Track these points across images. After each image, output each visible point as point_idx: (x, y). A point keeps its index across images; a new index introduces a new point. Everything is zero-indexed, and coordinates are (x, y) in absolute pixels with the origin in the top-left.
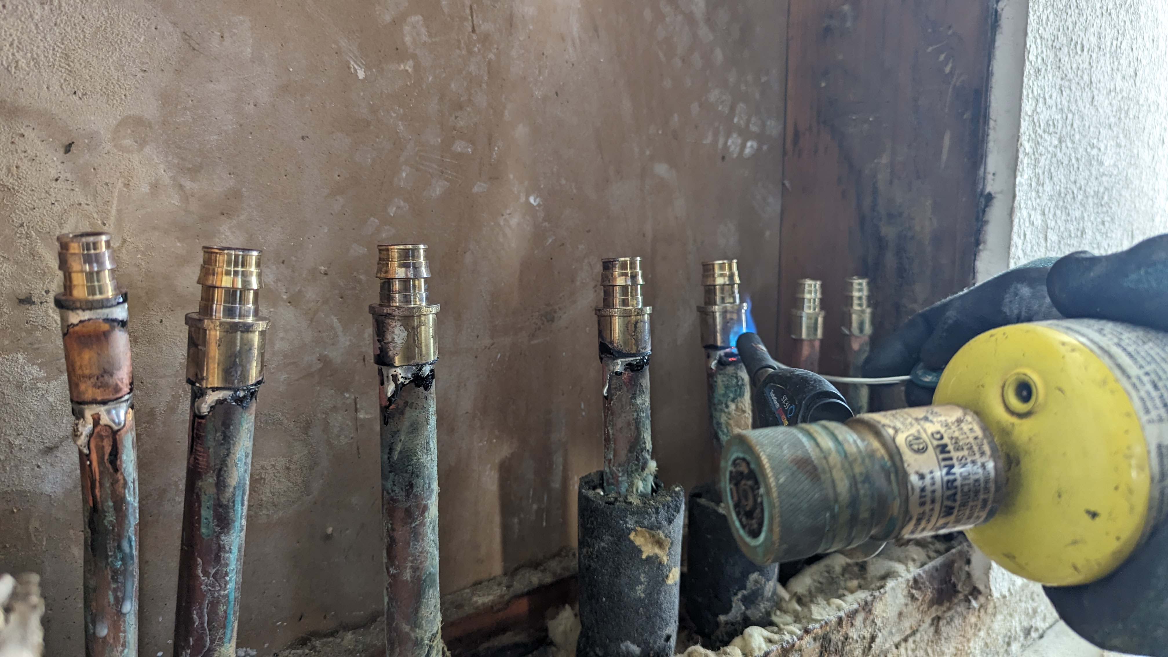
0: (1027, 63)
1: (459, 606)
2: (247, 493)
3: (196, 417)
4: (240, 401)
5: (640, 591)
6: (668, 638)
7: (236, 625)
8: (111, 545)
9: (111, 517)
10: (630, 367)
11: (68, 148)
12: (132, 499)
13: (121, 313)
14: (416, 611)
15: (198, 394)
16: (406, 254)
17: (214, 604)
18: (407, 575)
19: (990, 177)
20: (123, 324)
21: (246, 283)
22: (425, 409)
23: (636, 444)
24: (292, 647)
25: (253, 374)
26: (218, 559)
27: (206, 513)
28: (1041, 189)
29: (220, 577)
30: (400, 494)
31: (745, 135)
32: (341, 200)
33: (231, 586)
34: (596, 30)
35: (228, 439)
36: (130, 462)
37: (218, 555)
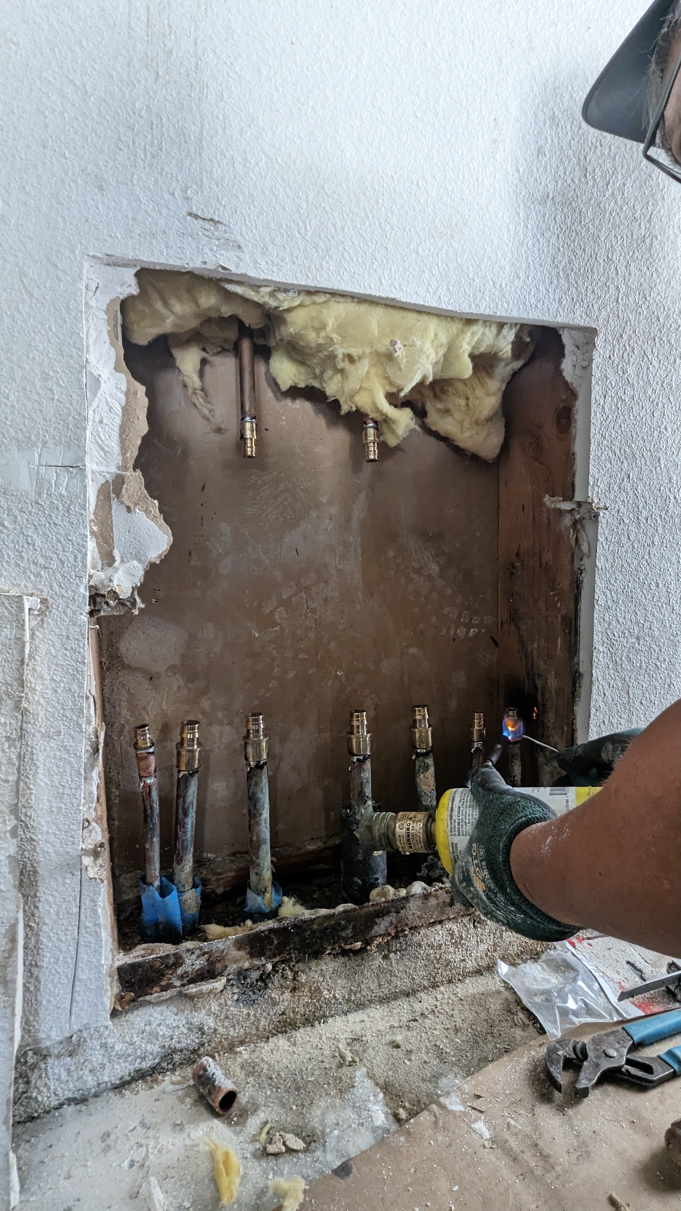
0: (596, 606)
1: (299, 849)
2: (195, 804)
3: (179, 779)
4: (190, 775)
5: (360, 857)
6: (377, 879)
7: (192, 849)
8: (149, 820)
9: (149, 811)
10: (358, 760)
11: (151, 679)
12: (156, 806)
13: (151, 750)
14: (258, 852)
15: (179, 771)
16: (254, 720)
17: (183, 842)
18: (254, 838)
19: (581, 663)
20: (152, 753)
21: (194, 736)
22: (261, 778)
23: (361, 793)
24: (229, 856)
25: (196, 766)
26: (184, 827)
27: (180, 811)
28: (619, 668)
29: (185, 833)
30: (252, 809)
31: (468, 626)
32: (249, 684)
33: (189, 836)
34: (372, 595)
35: (187, 787)
36: (155, 794)
37: (184, 825)
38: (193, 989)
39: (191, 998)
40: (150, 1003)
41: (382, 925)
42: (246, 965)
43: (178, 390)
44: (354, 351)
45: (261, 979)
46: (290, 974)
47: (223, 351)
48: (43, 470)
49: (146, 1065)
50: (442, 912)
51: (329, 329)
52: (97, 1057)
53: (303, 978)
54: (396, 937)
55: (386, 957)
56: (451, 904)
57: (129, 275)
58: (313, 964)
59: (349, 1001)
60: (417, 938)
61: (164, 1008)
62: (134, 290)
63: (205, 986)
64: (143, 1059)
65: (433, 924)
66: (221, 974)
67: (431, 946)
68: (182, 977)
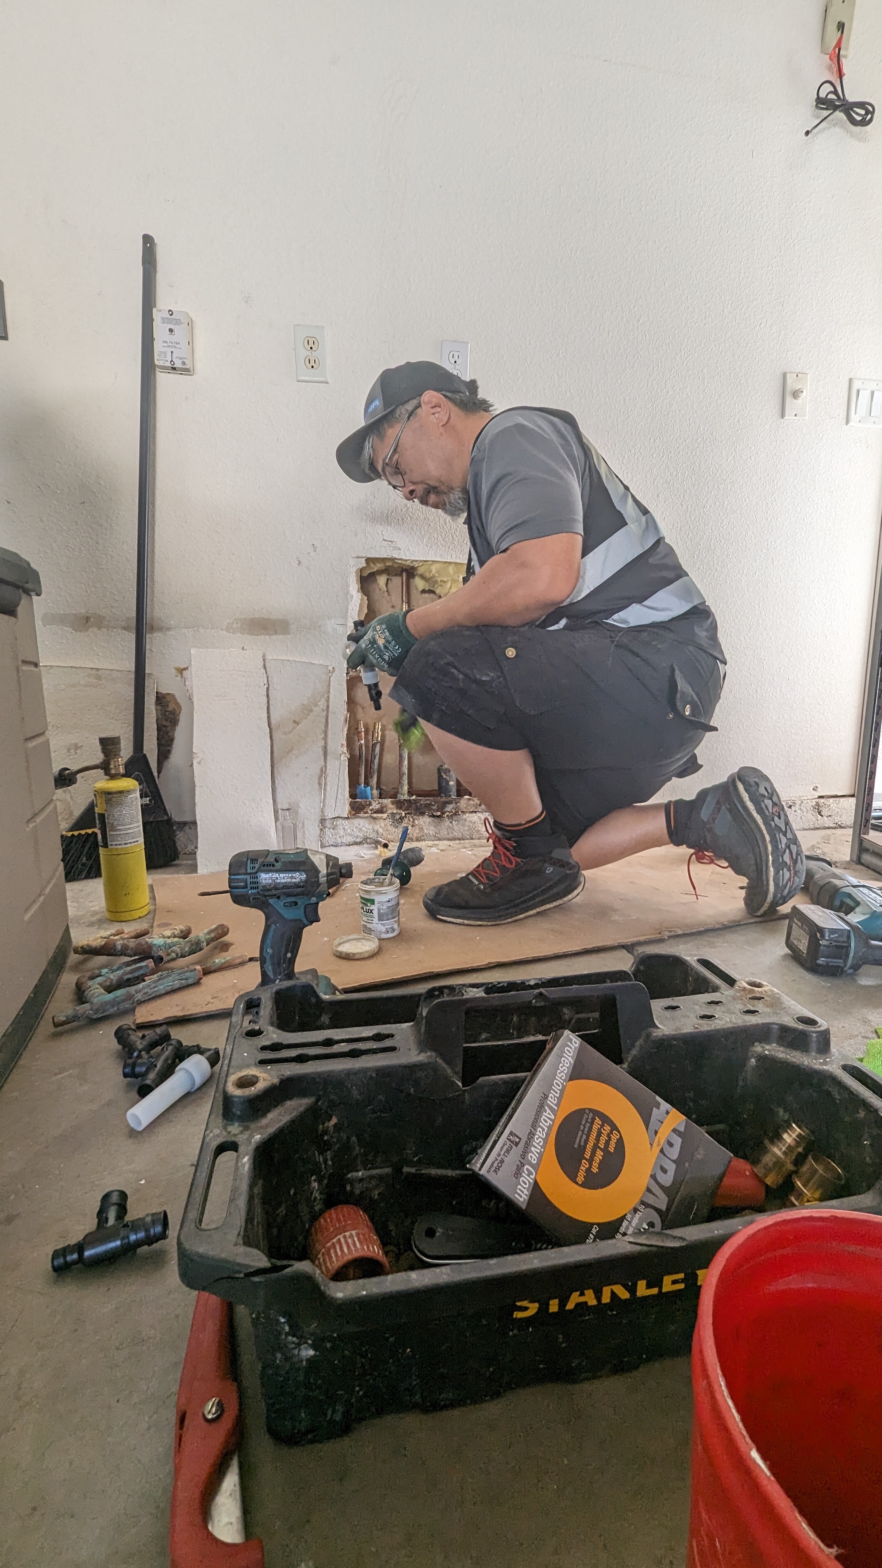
2: (378, 756)
3: (372, 745)
4: (377, 743)
8: (361, 758)
9: (362, 754)
11: (363, 708)
12: (364, 754)
15: (373, 741)
21: (379, 727)
25: (379, 739)
27: (373, 758)
35: (376, 747)
36: (363, 748)
37: (374, 763)
38: (375, 815)
39: (375, 818)
40: (360, 817)
41: (449, 808)
42: (395, 812)
43: (377, 591)
44: (445, 579)
45: (400, 818)
46: (411, 820)
47: (396, 575)
48: (335, 626)
49: (358, 840)
50: (476, 808)
51: (434, 572)
52: (342, 832)
53: (416, 822)
54: (455, 814)
55: (451, 822)
56: (480, 805)
57: (363, 560)
58: (421, 817)
59: (435, 836)
60: (465, 817)
61: (364, 820)
62: (365, 565)
63: (380, 815)
64: (357, 838)
65: (472, 812)
66: (385, 813)
67: (471, 822)
68: (371, 810)
